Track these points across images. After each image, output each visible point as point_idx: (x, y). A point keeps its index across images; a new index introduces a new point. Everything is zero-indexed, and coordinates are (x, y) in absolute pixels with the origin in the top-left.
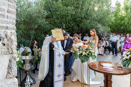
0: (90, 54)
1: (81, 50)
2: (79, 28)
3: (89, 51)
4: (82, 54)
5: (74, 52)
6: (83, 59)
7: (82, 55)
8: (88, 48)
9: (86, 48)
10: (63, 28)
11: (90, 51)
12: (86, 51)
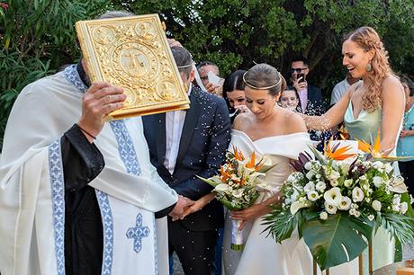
0: (377, 205)
1: (314, 178)
2: (299, 18)
3: (373, 187)
4: (319, 205)
5: (239, 194)
6: (327, 242)
7: (324, 216)
8: (366, 164)
9: (349, 161)
10: (185, 19)
11: (377, 181)
12: (347, 183)
